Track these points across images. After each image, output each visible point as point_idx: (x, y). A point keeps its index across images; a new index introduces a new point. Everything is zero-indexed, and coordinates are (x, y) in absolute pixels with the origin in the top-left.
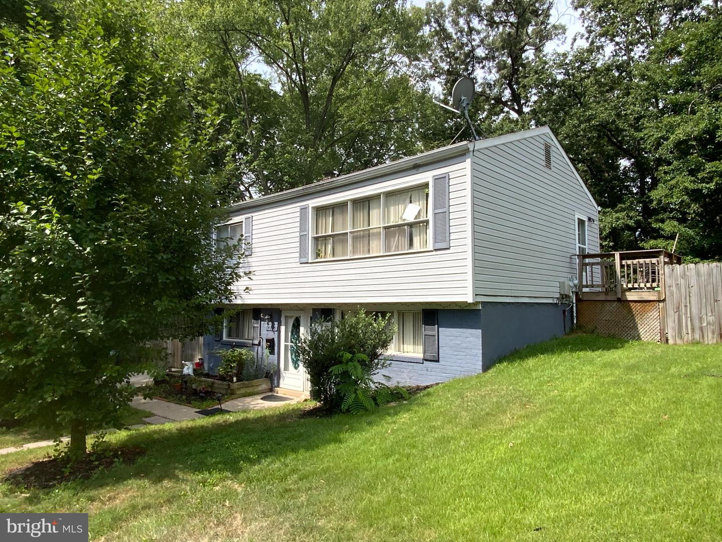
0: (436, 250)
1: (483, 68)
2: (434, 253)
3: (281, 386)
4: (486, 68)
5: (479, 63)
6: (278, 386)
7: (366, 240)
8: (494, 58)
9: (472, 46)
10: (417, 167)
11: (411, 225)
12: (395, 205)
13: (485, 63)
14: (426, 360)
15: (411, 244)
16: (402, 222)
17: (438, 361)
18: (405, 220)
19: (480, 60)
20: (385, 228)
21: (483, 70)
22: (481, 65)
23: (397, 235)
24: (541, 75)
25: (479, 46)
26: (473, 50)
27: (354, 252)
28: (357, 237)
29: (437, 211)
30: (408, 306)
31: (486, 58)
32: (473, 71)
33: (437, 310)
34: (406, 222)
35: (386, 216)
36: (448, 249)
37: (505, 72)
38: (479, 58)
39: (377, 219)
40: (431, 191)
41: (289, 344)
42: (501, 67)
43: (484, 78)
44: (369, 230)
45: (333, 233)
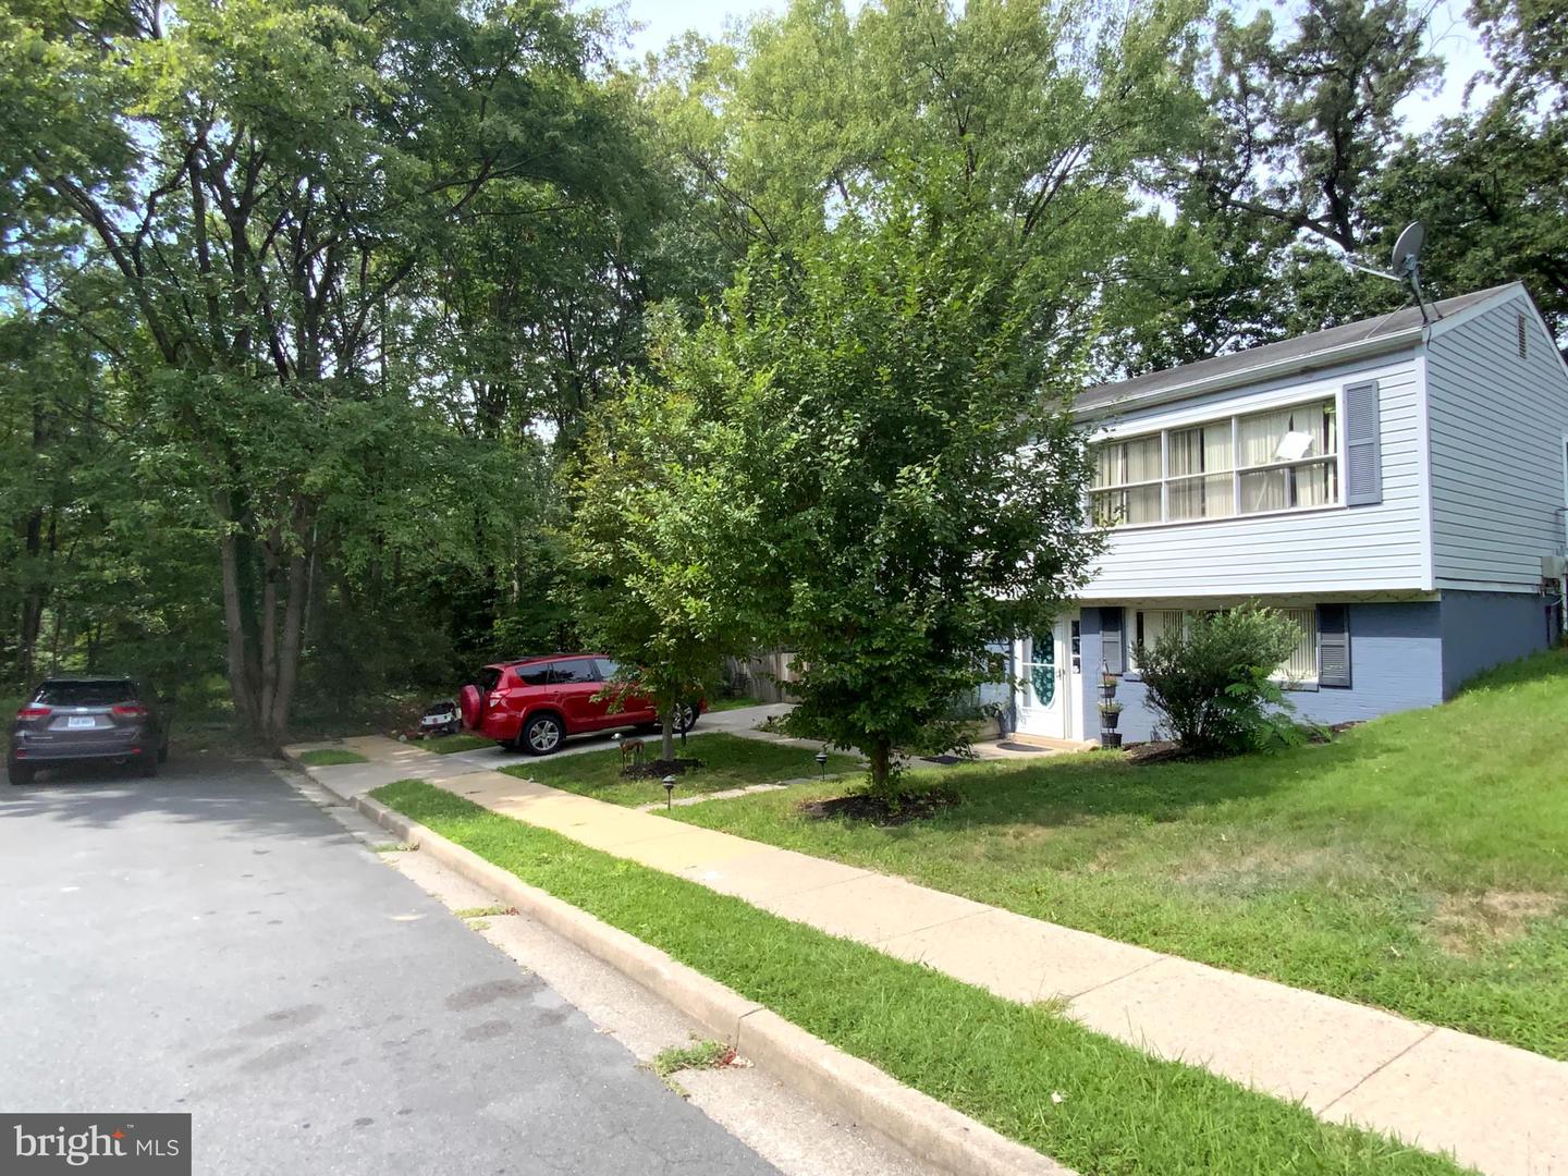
0: (1351, 506)
1: (1268, 160)
2: (1349, 511)
3: (1018, 730)
4: (1275, 161)
5: (1260, 152)
6: (1013, 730)
7: (1196, 494)
8: (1290, 140)
9: (1248, 121)
10: (1308, 372)
11: (1293, 468)
12: (1258, 436)
13: (1274, 151)
14: (1323, 686)
15: (1294, 499)
16: (1274, 463)
17: (1349, 687)
18: (1279, 458)
19: (1263, 147)
20: (1241, 473)
21: (1268, 166)
22: (1264, 156)
23: (1265, 485)
24: (1410, 169)
25: (1260, 121)
26: (1250, 128)
27: (1173, 513)
28: (1177, 490)
29: (1354, 443)
30: (1286, 599)
31: (1275, 142)
32: (1248, 167)
33: (1348, 605)
34: (1282, 462)
35: (1242, 454)
36: (1378, 504)
37: (1320, 166)
38: (1260, 144)
39: (1221, 459)
40: (1340, 409)
41: (1030, 664)
42: (1309, 158)
43: (1272, 182)
44: (1203, 478)
45: (1125, 485)
